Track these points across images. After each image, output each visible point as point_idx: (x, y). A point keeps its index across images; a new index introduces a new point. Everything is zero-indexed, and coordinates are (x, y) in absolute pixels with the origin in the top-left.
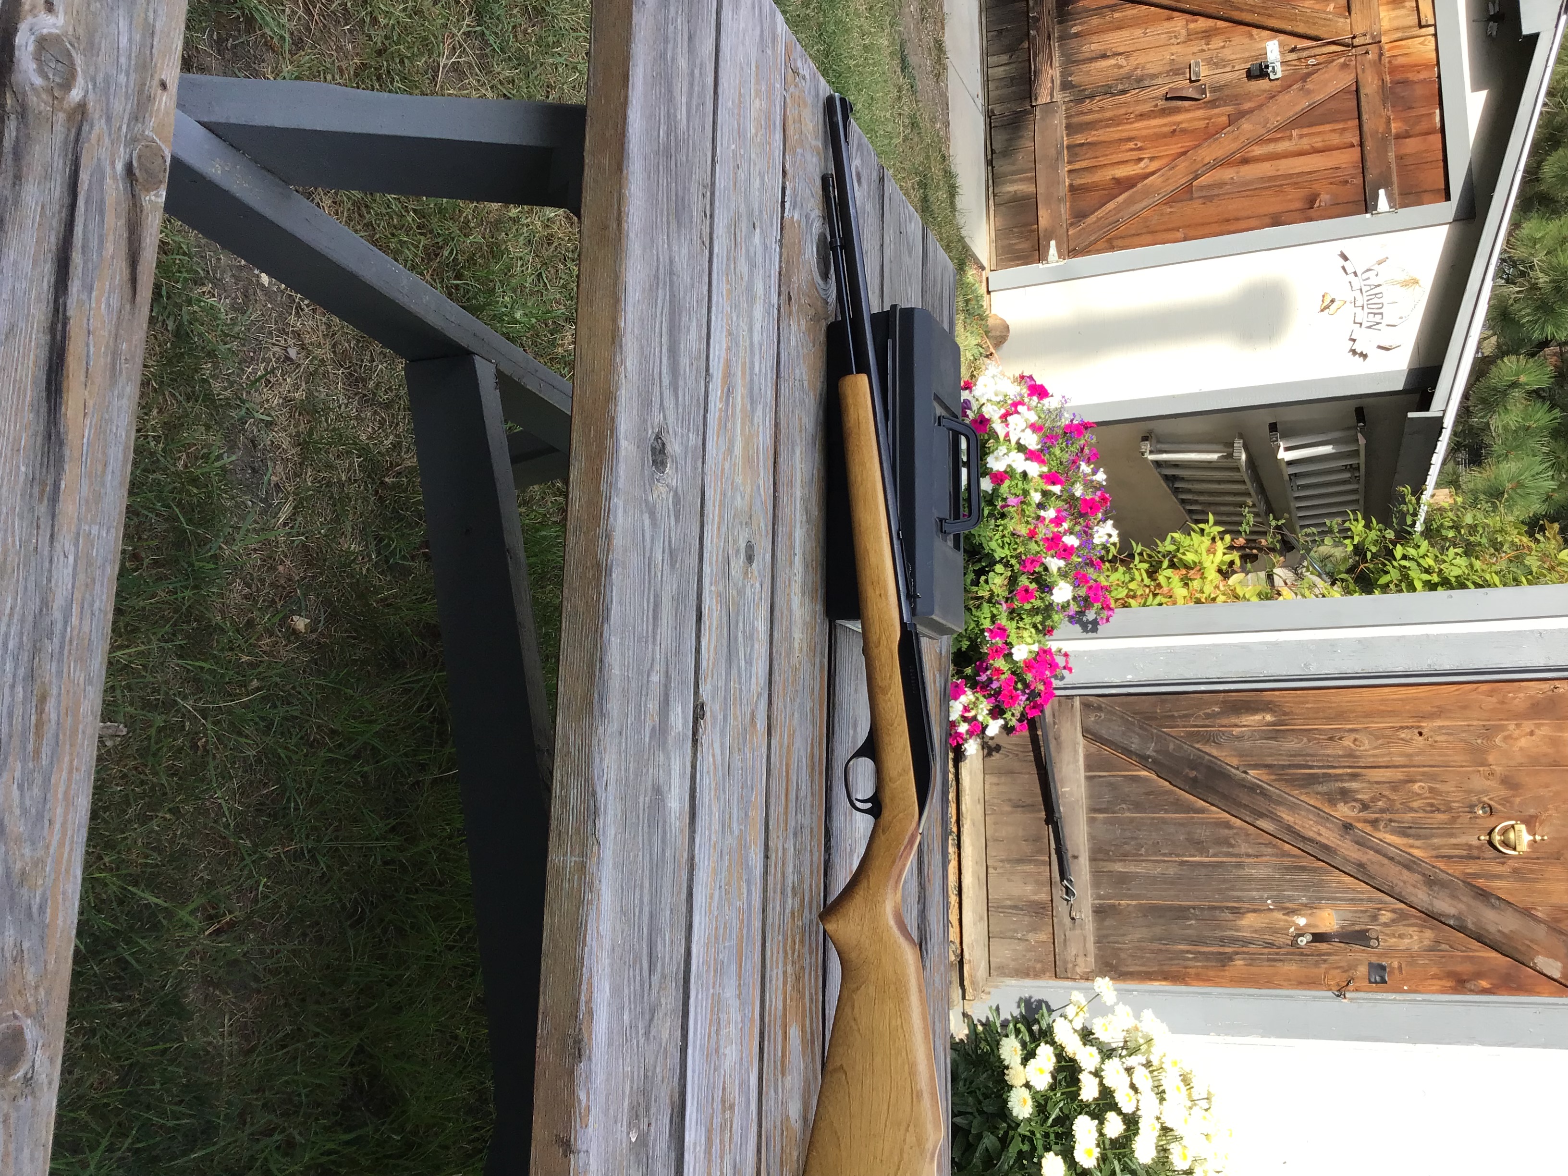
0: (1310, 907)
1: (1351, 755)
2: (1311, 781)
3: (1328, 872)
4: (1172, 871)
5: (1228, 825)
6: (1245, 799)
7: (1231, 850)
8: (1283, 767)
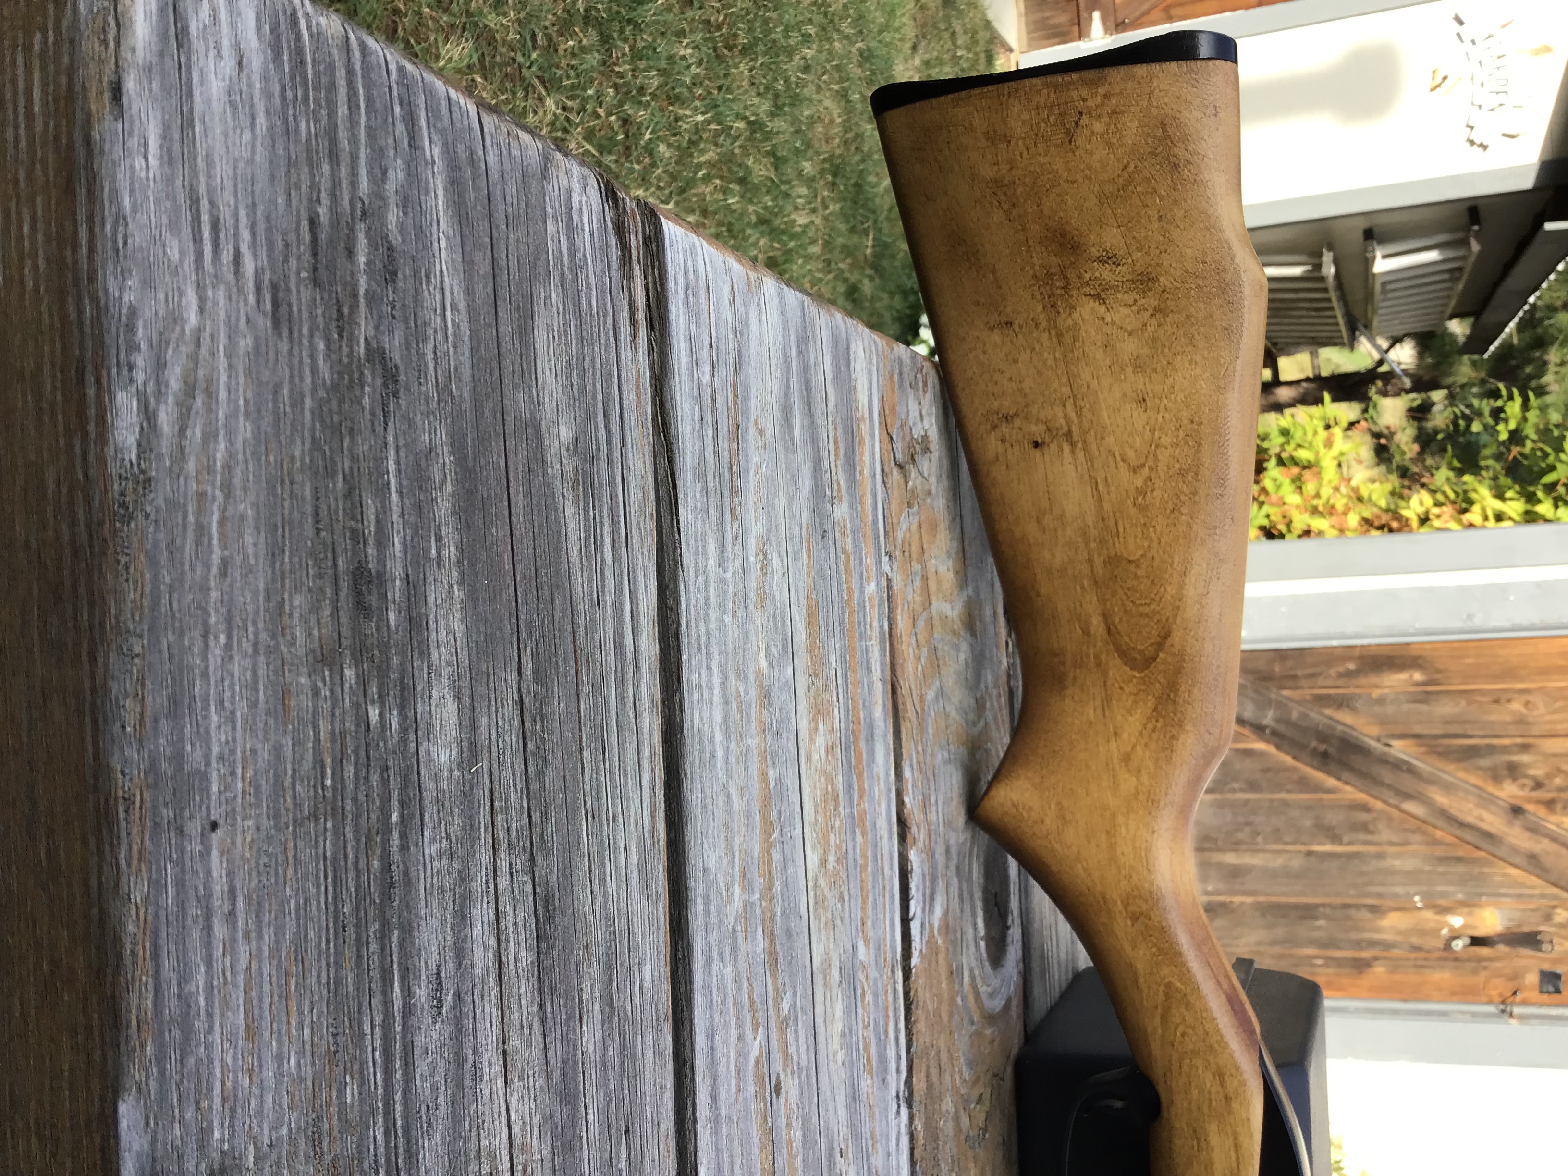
0: (1468, 905)
1: (1521, 721)
2: (1470, 754)
3: (1489, 864)
4: (1297, 863)
5: (1365, 808)
6: (1387, 776)
7: (1369, 837)
8: (1436, 737)
